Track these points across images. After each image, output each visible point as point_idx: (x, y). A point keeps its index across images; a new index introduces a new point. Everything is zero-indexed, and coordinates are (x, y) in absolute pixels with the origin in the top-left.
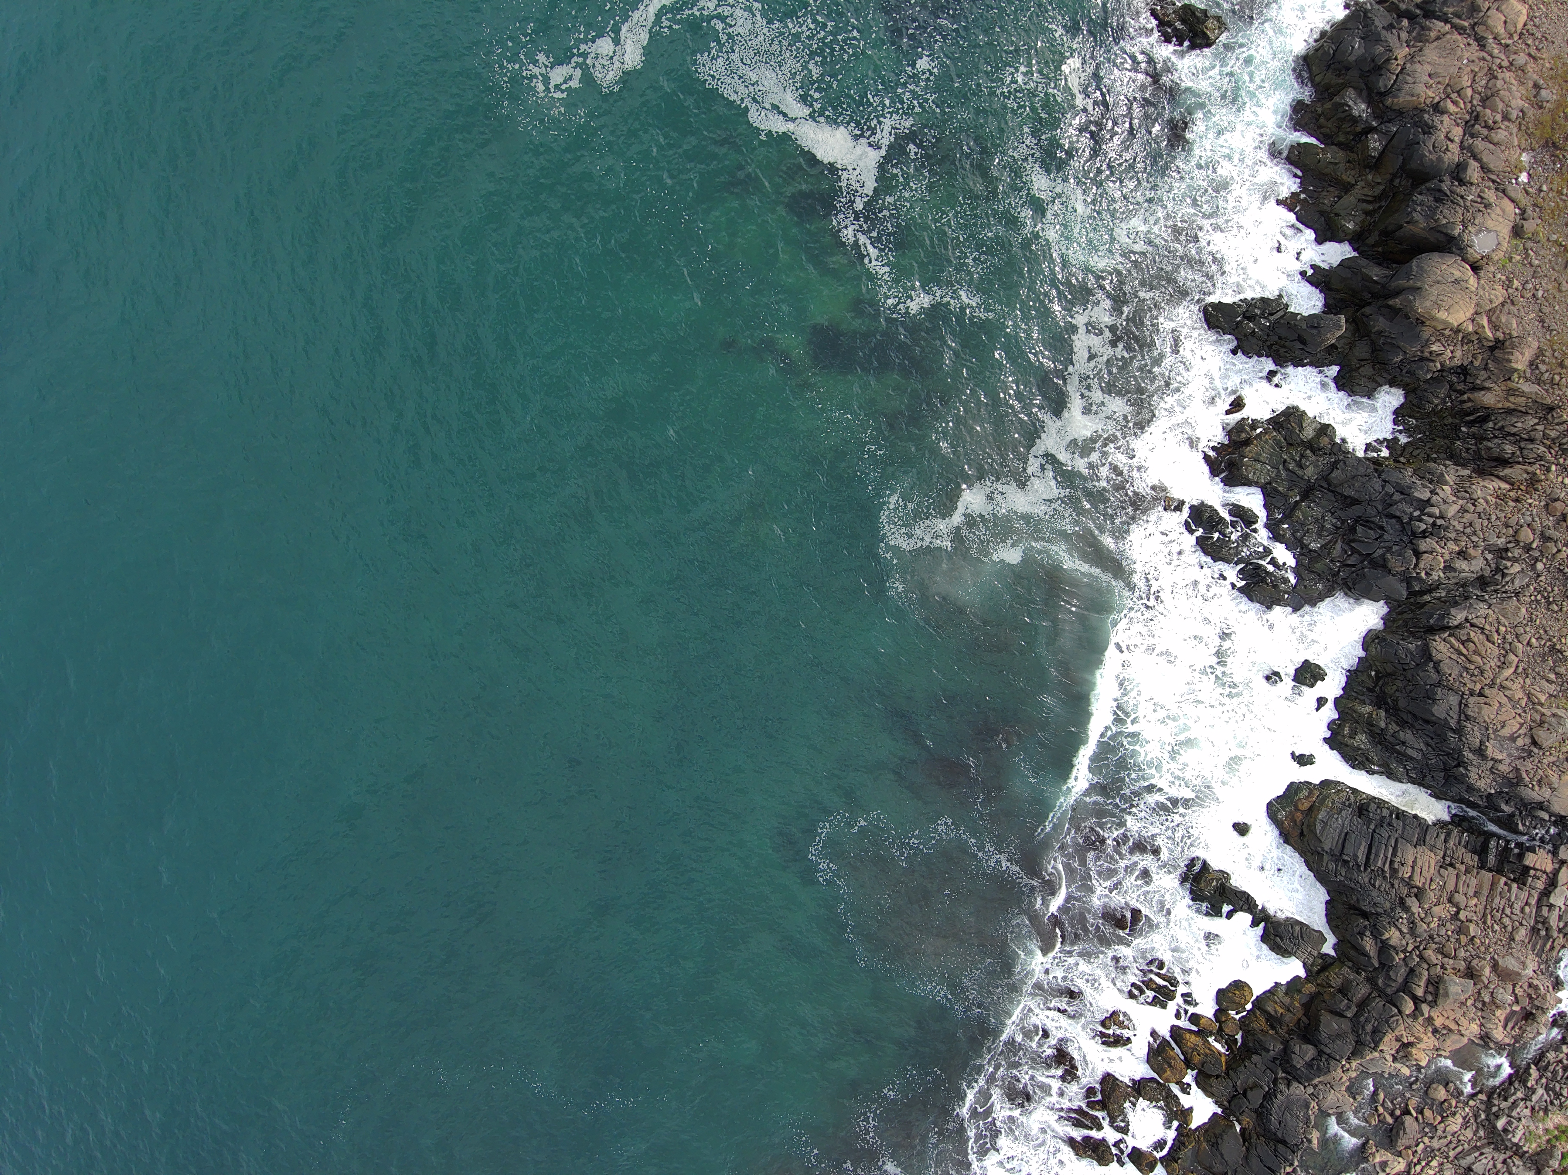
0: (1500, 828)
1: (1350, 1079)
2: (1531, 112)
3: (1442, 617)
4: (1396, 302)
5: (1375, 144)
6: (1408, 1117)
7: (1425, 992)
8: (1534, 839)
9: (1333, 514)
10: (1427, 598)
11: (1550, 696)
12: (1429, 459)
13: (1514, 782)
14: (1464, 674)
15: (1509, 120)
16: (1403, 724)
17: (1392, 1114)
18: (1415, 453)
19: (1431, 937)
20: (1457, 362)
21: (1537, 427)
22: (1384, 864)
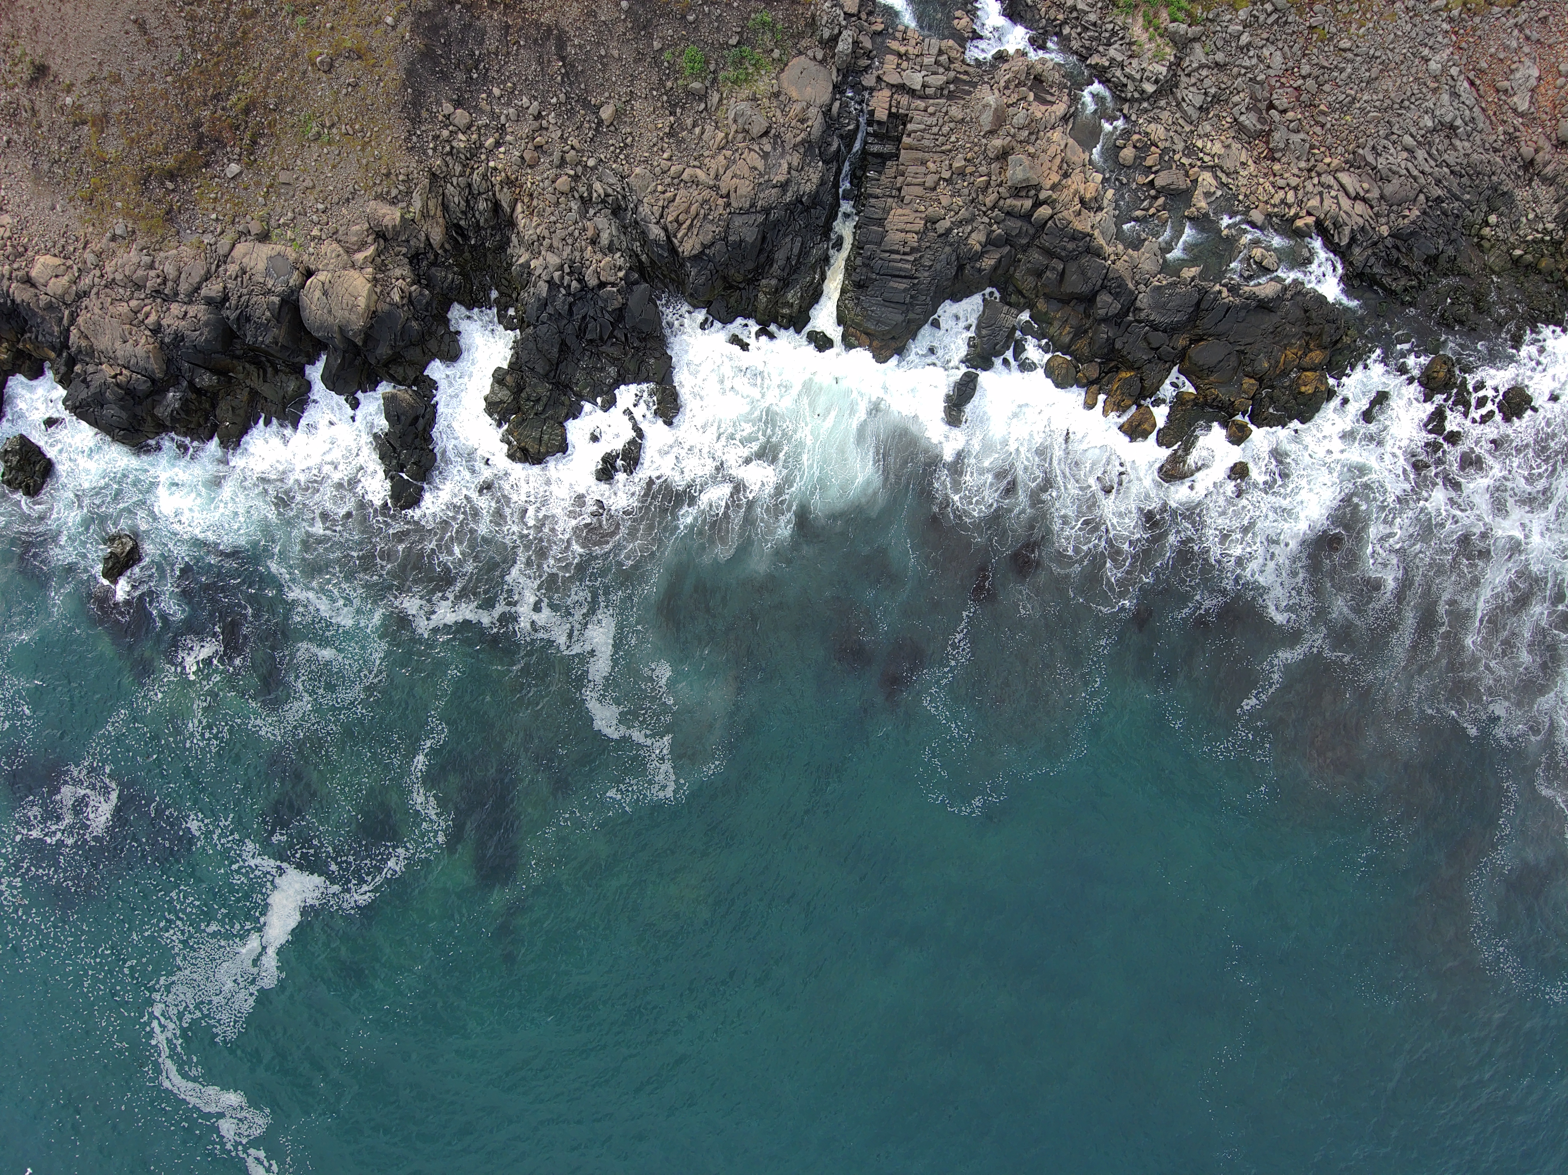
0: (855, 144)
1: (1126, 248)
2: (141, 242)
3: (660, 245)
4: (358, 340)
5: (206, 380)
6: (1156, 183)
7: (1027, 197)
8: (862, 111)
9: (579, 360)
10: (644, 257)
11: (717, 127)
13: (808, 147)
14: (711, 217)
15: (153, 262)
16: (770, 261)
17: (1156, 198)
18: (506, 284)
19: (972, 201)
20: (406, 271)
21: (455, 183)
22: (908, 261)
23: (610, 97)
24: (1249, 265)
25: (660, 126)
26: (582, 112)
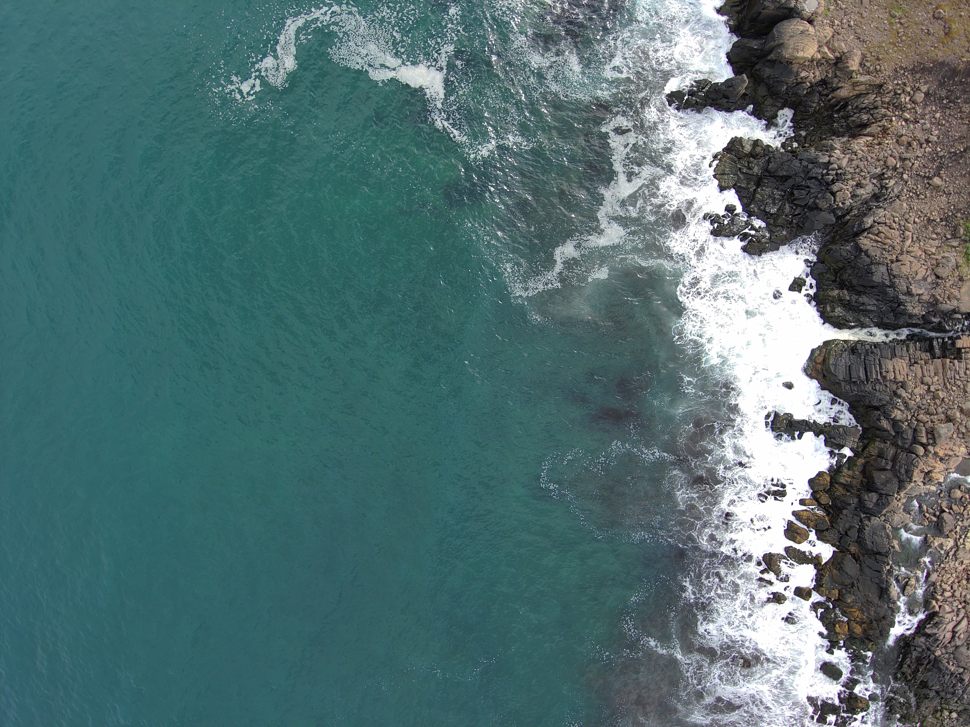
0: (936, 332)
1: (903, 504)
3: (860, 225)
4: (772, 56)
6: (944, 514)
7: (928, 439)
8: (958, 332)
9: (777, 189)
10: (848, 217)
11: (937, 247)
12: (821, 139)
13: (934, 303)
14: (884, 252)
16: (859, 294)
17: (935, 516)
18: (812, 139)
19: (919, 407)
20: (818, 78)
21: (877, 99)
22: (877, 375)
23: (946, 181)
24: (905, 578)
25: (933, 214)
26: (934, 167)
